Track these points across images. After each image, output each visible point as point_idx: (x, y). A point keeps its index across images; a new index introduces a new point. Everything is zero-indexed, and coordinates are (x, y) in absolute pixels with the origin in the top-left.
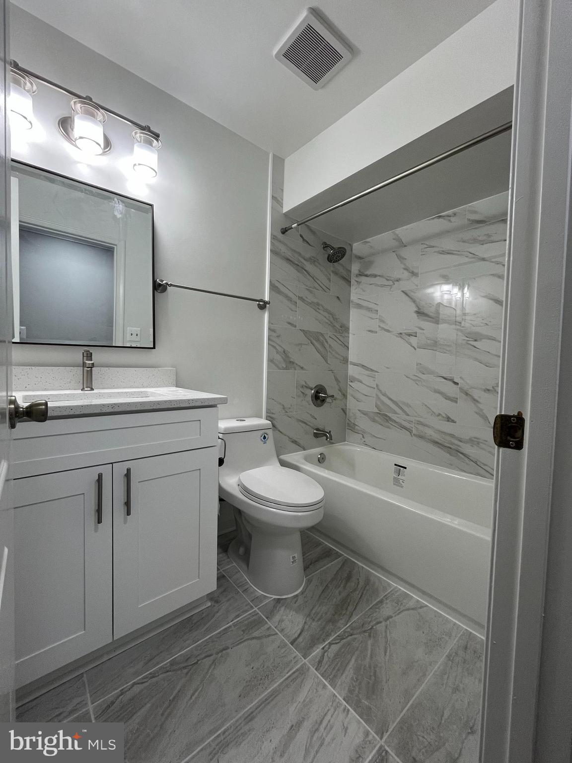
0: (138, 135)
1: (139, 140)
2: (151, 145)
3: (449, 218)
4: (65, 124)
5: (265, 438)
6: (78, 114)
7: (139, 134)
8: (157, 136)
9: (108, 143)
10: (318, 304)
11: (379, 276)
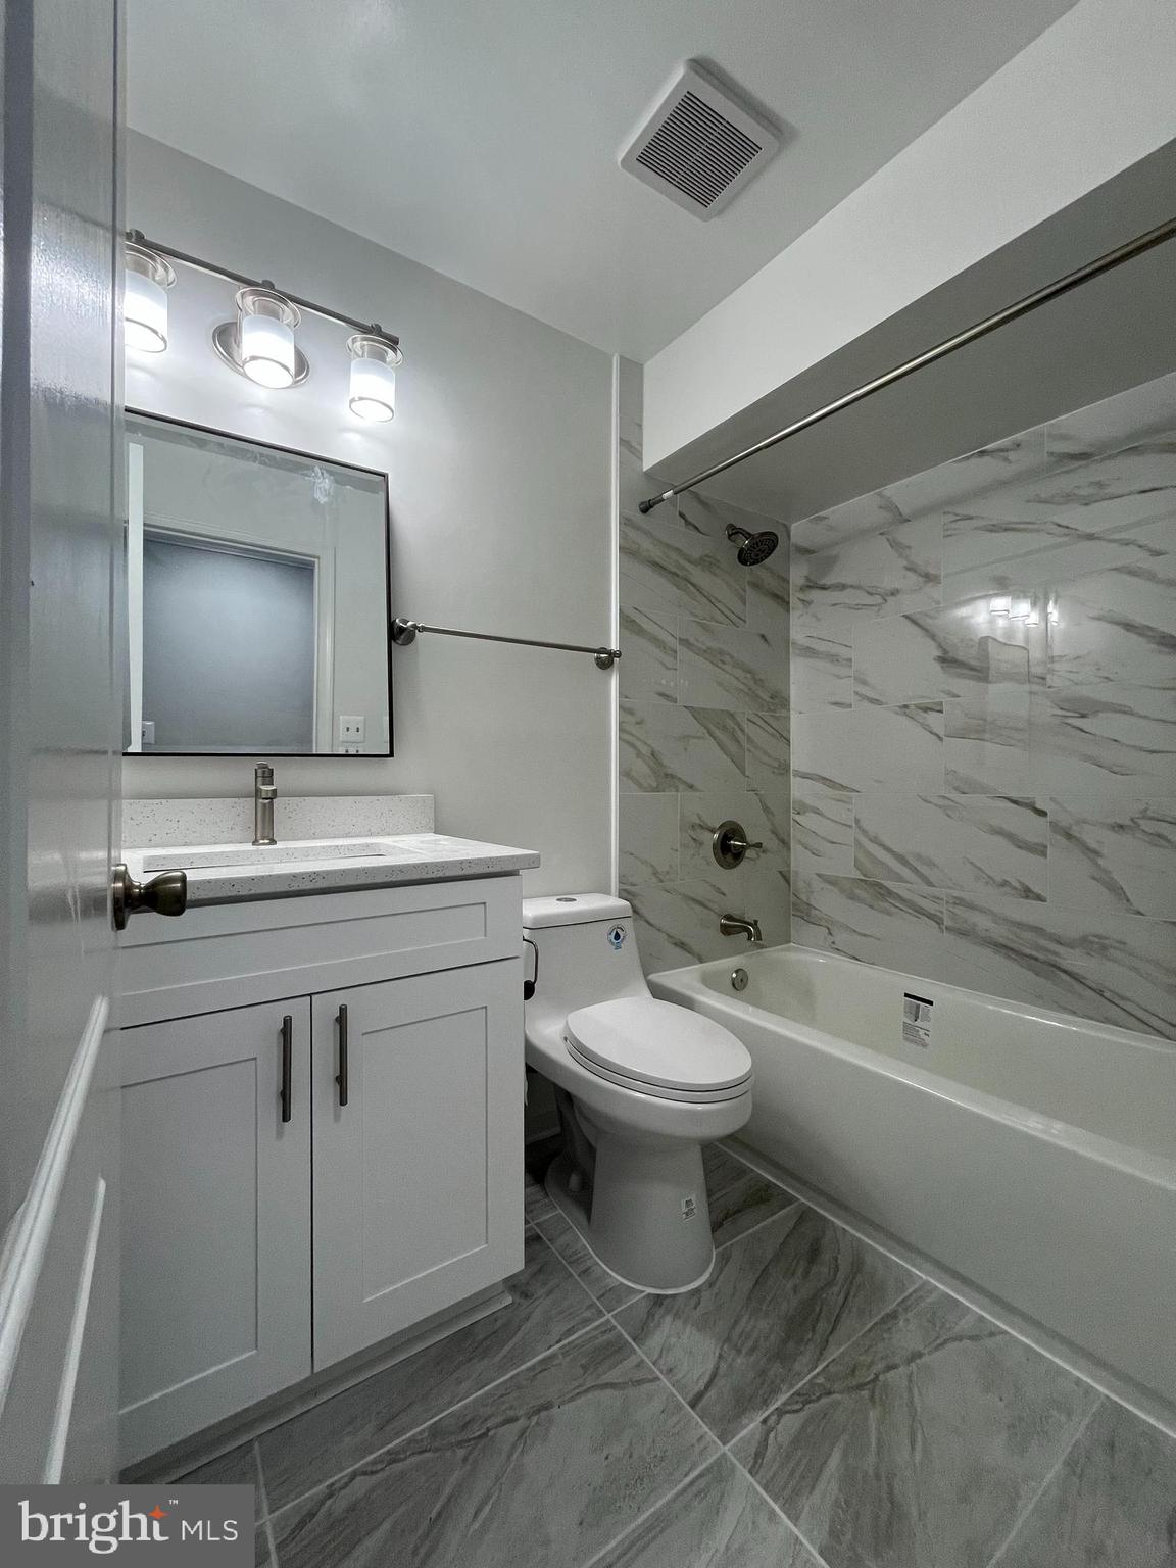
0: (358, 344)
1: (361, 354)
2: (384, 361)
3: (1005, 454)
4: (226, 336)
5: (617, 936)
6: (247, 314)
7: (359, 342)
8: (393, 343)
9: (302, 365)
10: (721, 652)
11: (852, 586)
